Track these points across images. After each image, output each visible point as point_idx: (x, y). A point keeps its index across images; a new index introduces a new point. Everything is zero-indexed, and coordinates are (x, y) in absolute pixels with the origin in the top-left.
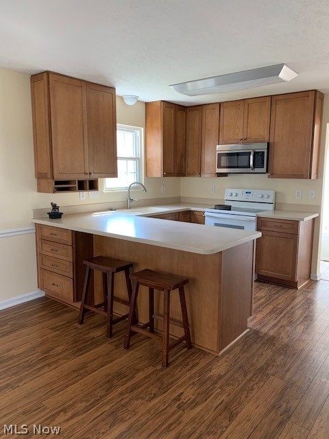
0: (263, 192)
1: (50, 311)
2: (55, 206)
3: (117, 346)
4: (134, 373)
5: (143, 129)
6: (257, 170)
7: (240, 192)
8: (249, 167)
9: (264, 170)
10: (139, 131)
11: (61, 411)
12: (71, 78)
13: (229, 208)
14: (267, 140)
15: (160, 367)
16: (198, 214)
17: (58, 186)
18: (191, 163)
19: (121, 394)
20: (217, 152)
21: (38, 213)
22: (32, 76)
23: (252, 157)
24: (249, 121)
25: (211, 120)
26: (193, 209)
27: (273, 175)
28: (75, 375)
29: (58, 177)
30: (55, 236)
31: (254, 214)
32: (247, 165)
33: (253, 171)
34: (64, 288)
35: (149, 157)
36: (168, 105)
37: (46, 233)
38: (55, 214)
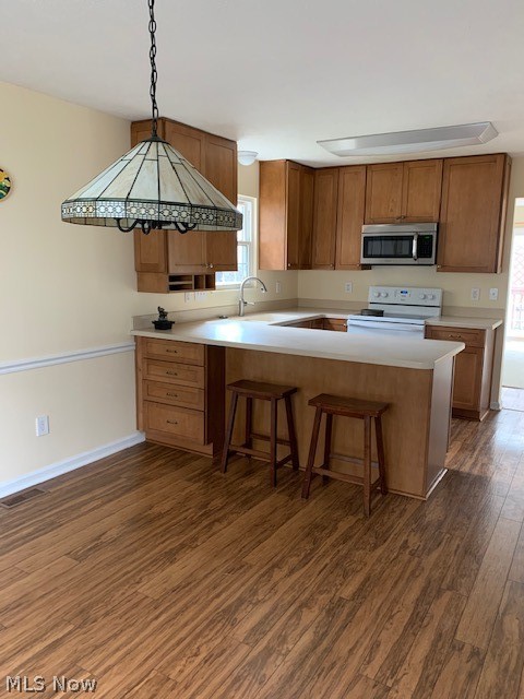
0: (426, 291)
1: (168, 459)
2: (162, 313)
3: (292, 496)
4: (333, 523)
5: (256, 199)
6: (421, 261)
7: (391, 291)
8: (410, 256)
9: (432, 261)
10: (249, 204)
11: (273, 567)
12: (198, 130)
13: (380, 314)
14: (436, 217)
15: (361, 516)
16: (336, 322)
17: (172, 283)
18: (321, 250)
19: (334, 546)
20: (363, 236)
21: (139, 322)
22: (133, 123)
23: (415, 242)
24: (411, 192)
25: (352, 189)
26: (329, 316)
27: (444, 267)
28: (260, 530)
29: (175, 270)
30: (173, 354)
31: (422, 322)
32: (407, 253)
33: (416, 262)
34: (188, 427)
35: (262, 240)
36: (293, 165)
37: (156, 350)
38: (163, 323)
